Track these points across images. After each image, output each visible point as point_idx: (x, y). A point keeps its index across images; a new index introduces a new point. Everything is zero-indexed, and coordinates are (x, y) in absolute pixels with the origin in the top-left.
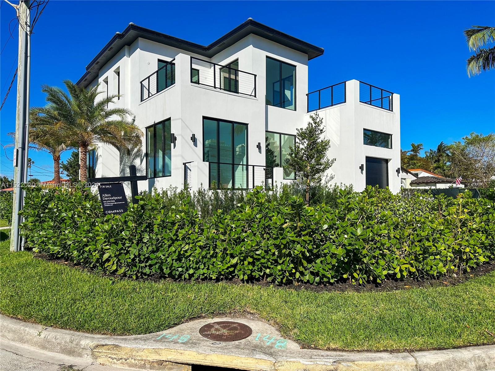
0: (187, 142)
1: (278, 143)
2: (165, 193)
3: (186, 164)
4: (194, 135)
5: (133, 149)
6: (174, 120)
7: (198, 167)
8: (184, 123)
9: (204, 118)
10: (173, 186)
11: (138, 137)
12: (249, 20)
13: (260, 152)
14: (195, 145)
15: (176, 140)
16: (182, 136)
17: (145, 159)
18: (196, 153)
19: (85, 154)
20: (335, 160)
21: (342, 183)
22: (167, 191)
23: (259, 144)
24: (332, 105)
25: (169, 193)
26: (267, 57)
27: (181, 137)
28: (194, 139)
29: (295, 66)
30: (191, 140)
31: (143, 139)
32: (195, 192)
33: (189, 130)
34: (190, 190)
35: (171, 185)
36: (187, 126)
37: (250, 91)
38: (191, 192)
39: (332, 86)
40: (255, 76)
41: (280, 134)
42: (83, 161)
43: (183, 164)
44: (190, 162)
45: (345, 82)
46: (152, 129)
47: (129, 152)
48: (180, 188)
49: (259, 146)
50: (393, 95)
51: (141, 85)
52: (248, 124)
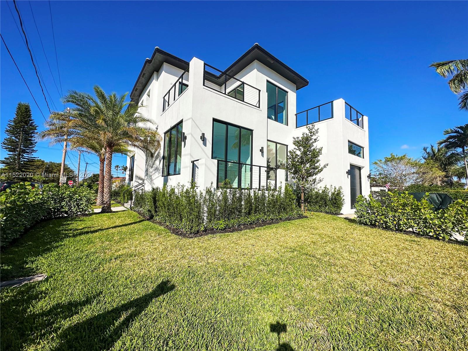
0: (196, 141)
1: (274, 151)
2: (173, 190)
3: (195, 162)
4: (203, 134)
5: (155, 152)
6: (185, 121)
7: (205, 165)
8: (194, 122)
9: (214, 120)
10: (181, 184)
11: (158, 142)
12: (256, 44)
13: (263, 155)
14: (205, 144)
15: (186, 139)
16: (192, 135)
17: (162, 160)
18: (204, 152)
19: (110, 154)
20: (327, 165)
21: (332, 186)
22: (174, 189)
23: (262, 148)
24: (319, 121)
25: (176, 191)
26: (268, 81)
27: (190, 135)
28: (203, 138)
29: (287, 92)
30: (201, 139)
31: (162, 143)
32: (202, 191)
33: (198, 130)
34: (197, 189)
35: (179, 183)
36: (198, 126)
37: (255, 103)
38: (198, 191)
39: (319, 106)
40: (260, 91)
41: (276, 143)
42: (108, 159)
43: (192, 162)
44: (198, 160)
45: (332, 102)
46: (169, 133)
47: (152, 155)
48: (188, 186)
49: (262, 150)
50: (364, 117)
51: (164, 99)
52: (253, 130)
